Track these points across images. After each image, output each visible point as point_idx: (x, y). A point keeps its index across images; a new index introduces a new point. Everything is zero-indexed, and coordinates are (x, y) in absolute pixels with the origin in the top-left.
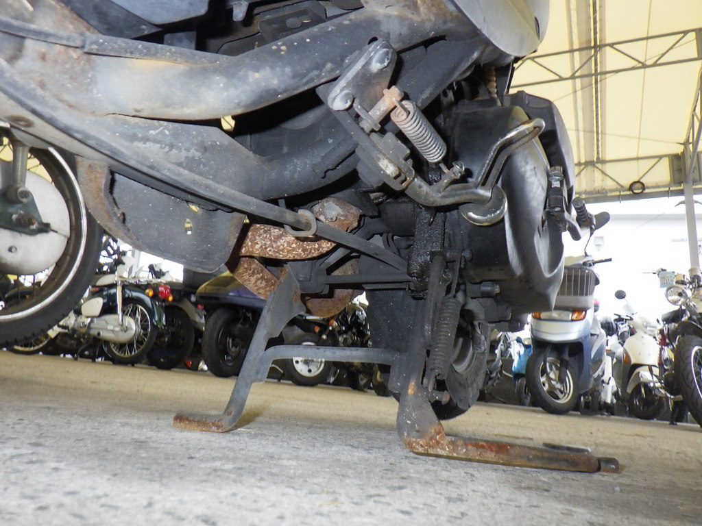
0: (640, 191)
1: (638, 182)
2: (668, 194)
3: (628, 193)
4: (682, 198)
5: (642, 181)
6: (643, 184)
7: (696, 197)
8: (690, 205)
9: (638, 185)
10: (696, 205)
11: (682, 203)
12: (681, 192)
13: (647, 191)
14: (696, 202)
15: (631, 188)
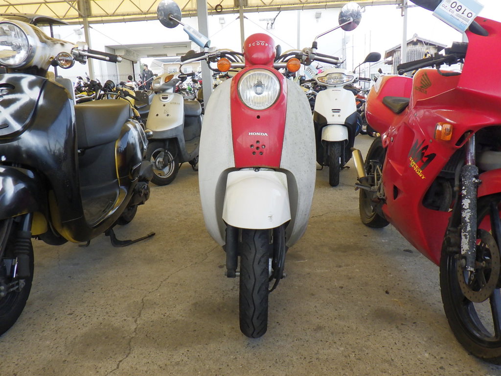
0: (220, 10)
1: (219, 5)
2: (234, 12)
3: (215, 11)
4: (238, 15)
5: (221, 4)
6: (221, 6)
7: (245, 14)
8: (241, 18)
9: (219, 7)
10: (244, 19)
11: (239, 18)
12: (238, 12)
13: (223, 10)
14: (245, 17)
15: (216, 9)
